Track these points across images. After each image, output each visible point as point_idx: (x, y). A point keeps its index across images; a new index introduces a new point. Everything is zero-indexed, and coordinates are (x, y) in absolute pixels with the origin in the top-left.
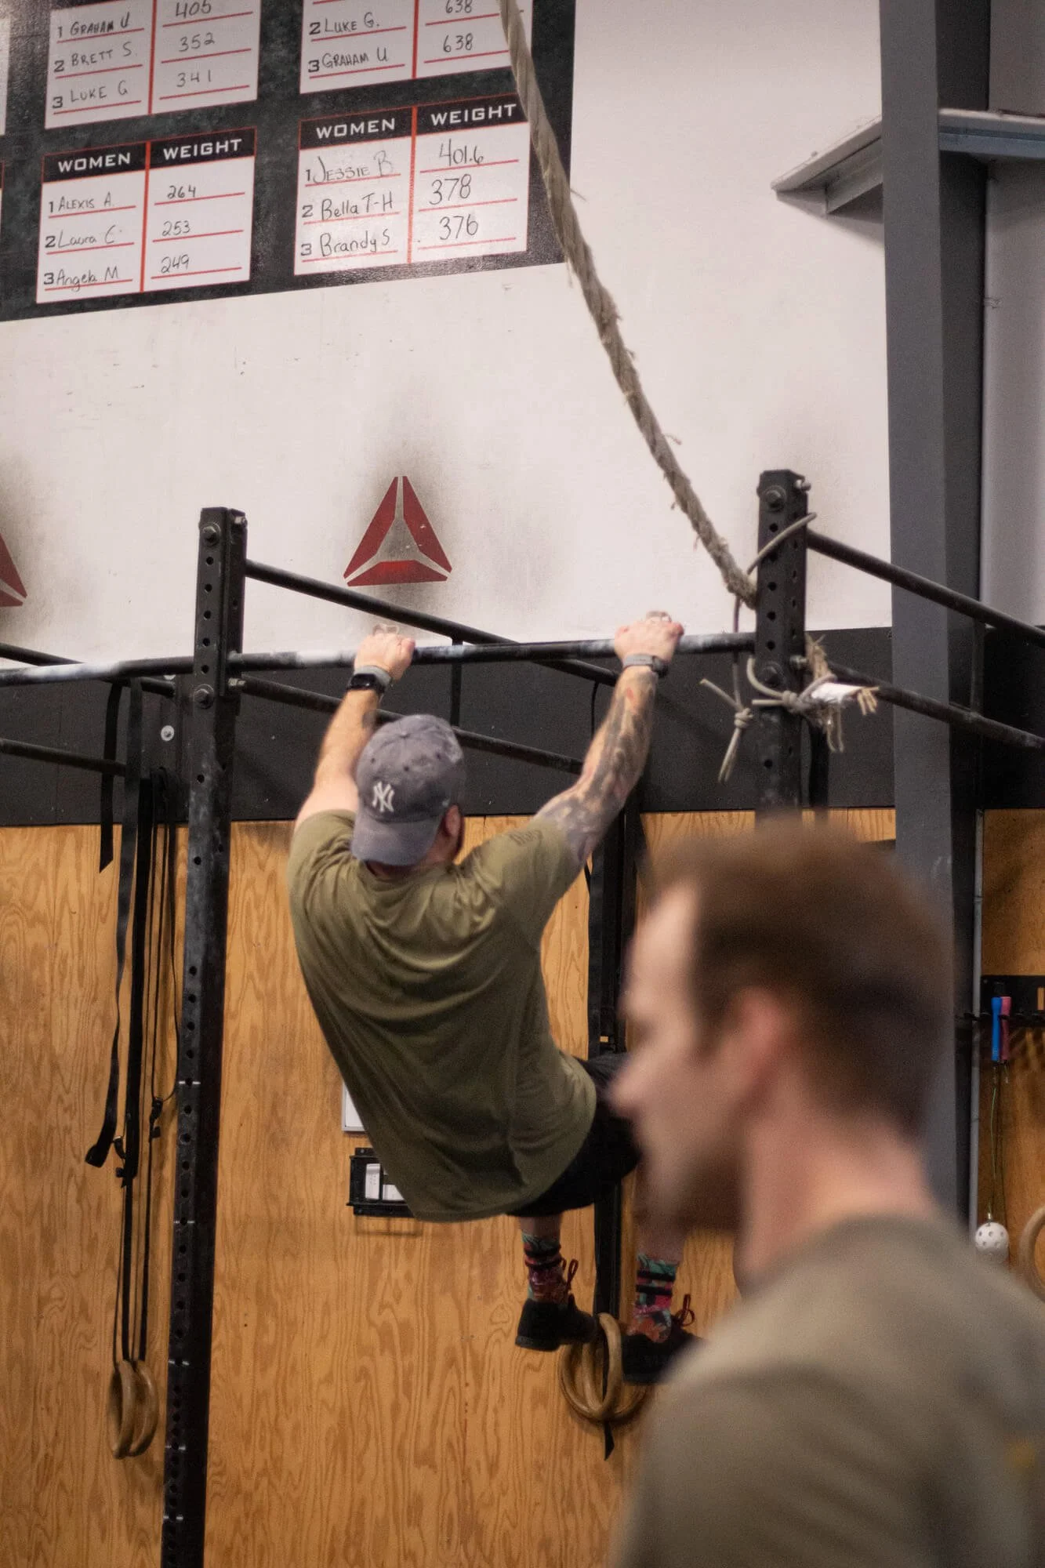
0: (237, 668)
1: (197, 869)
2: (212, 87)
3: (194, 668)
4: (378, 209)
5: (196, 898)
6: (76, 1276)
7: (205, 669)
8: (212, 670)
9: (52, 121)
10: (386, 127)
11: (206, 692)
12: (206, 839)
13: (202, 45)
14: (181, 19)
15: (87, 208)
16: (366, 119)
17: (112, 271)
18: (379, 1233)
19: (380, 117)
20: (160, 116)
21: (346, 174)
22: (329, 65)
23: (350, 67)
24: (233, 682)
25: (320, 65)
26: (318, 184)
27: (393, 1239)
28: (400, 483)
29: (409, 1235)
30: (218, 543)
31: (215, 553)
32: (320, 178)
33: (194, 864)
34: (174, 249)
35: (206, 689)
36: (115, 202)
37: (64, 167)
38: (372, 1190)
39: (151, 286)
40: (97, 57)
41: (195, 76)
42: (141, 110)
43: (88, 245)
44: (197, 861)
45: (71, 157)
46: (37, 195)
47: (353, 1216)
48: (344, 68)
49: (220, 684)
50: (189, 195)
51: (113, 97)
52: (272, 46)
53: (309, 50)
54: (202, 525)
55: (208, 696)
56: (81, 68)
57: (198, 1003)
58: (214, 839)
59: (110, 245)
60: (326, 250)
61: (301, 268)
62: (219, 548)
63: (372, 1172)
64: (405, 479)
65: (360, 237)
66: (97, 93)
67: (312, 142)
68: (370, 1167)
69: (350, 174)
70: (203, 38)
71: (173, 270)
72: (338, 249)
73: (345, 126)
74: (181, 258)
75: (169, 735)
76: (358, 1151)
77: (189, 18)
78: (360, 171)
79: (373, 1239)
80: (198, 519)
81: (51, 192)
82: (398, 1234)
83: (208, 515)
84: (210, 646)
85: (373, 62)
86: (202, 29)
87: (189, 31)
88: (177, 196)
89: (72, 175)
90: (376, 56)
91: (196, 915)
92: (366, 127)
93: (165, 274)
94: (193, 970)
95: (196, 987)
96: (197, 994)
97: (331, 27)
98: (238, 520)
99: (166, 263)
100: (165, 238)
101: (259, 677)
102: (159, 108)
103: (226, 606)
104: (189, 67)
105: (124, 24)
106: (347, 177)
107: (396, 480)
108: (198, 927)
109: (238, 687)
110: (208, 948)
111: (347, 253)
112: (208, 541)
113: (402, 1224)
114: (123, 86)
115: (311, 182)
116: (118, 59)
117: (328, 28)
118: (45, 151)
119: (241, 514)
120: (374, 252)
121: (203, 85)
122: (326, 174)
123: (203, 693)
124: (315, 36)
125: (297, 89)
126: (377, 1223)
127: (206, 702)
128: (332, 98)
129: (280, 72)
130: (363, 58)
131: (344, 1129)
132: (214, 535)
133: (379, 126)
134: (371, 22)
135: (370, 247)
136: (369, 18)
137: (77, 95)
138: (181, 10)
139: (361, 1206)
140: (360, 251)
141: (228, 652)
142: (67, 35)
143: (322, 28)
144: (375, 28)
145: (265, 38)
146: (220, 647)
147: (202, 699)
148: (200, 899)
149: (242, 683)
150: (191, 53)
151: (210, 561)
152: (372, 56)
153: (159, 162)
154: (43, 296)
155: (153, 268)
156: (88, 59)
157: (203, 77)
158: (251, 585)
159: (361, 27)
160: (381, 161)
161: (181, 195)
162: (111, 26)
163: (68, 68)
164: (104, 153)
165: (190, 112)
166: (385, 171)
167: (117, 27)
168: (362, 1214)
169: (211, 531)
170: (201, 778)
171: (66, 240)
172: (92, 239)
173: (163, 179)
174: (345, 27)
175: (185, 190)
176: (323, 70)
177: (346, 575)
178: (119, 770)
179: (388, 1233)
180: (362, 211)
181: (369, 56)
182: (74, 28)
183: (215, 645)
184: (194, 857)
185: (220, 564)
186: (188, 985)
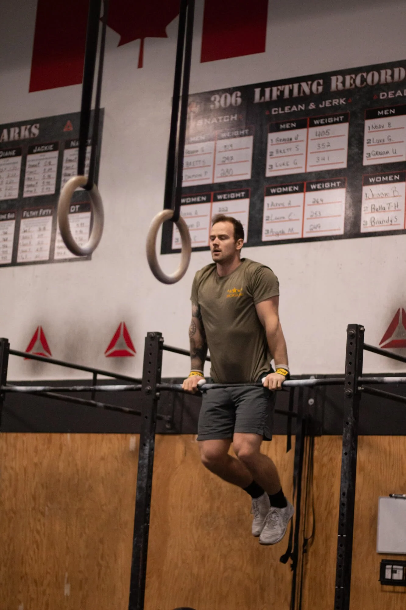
0: (361, 383)
1: (345, 457)
2: (329, 162)
3: (345, 383)
4: (393, 208)
5: (345, 467)
6: (273, 604)
7: (349, 383)
8: (352, 384)
9: (269, 174)
10: (396, 178)
11: (350, 392)
12: (350, 446)
13: (326, 147)
14: (318, 137)
15: (282, 206)
16: (388, 175)
17: (291, 230)
18: (390, 592)
19: (393, 174)
20: (310, 173)
21: (381, 195)
22: (374, 155)
23: (382, 156)
24: (360, 388)
25: (371, 155)
26: (369, 199)
27: (396, 594)
28: (401, 311)
29: (402, 593)
30: (354, 337)
31: (353, 341)
32: (371, 196)
33: (344, 455)
34: (315, 222)
35: (350, 391)
36: (292, 204)
37: (273, 191)
38: (388, 575)
39: (306, 235)
40: (286, 151)
41: (323, 158)
42: (302, 171)
43: (282, 219)
44: (346, 454)
45: (275, 187)
46: (262, 201)
47: (380, 585)
48: (380, 156)
49: (355, 388)
50: (320, 202)
51: (292, 165)
52: (353, 148)
53: (367, 149)
54: (348, 330)
55: (350, 393)
56: (280, 154)
57: (346, 506)
58: (352, 446)
59: (290, 220)
60: (373, 224)
61: (363, 230)
62: (355, 339)
63: (388, 568)
64: (403, 310)
65: (386, 219)
66: (286, 164)
67: (368, 183)
68: (388, 567)
69: (382, 195)
70: (326, 144)
71: (314, 230)
72: (377, 223)
73: (380, 178)
74: (317, 226)
75: (311, 402)
76: (383, 560)
77: (321, 137)
78: (386, 194)
79: (388, 594)
80: (347, 328)
81: (268, 200)
82: (398, 592)
83: (350, 327)
84: (351, 375)
85: (391, 154)
86: (325, 141)
87: (321, 142)
88: (316, 202)
89: (276, 194)
90: (392, 152)
91: (345, 474)
92: (388, 178)
93: (311, 231)
94: (344, 494)
95: (345, 500)
96: (345, 503)
97: (375, 141)
98: (362, 329)
99: (312, 227)
100: (312, 217)
101: (368, 387)
102: (309, 170)
103: (357, 360)
104: (321, 155)
105: (296, 139)
106: (381, 196)
107: (399, 309)
108: (346, 478)
109: (361, 390)
110: (349, 486)
111: (381, 225)
112: (350, 337)
113: (399, 588)
114: (296, 162)
115: (367, 198)
116: (294, 151)
117: (374, 141)
118: (266, 185)
119: (363, 327)
120: (391, 225)
121: (327, 161)
122: (373, 195)
123: (348, 392)
124: (368, 144)
125: (362, 164)
126: (389, 588)
127: (350, 395)
128: (375, 167)
129: (356, 157)
130: (387, 153)
131: (377, 552)
132: (353, 334)
133: (393, 178)
134: (390, 139)
135: (390, 223)
136: (389, 138)
137: (278, 164)
138: (318, 134)
139: (384, 581)
140: (386, 224)
141: (358, 378)
142: (274, 142)
143: (371, 142)
144: (392, 141)
145: (350, 145)
146: (355, 375)
147: (348, 394)
148: (347, 468)
149: (363, 388)
150: (322, 150)
151: (351, 343)
152: (391, 152)
153: (309, 190)
154: (265, 238)
155: (306, 229)
156: (282, 151)
157: (326, 159)
158: (366, 353)
159: (386, 141)
160: (394, 191)
161: (318, 202)
162: (291, 139)
163: (275, 155)
164: (288, 186)
165: (321, 172)
166: (396, 194)
167: (293, 140)
168: (384, 584)
169: (352, 333)
170: (347, 423)
171: (273, 218)
172: (284, 218)
173: (310, 196)
174: (380, 141)
175: (319, 201)
176: (372, 157)
177: (380, 344)
178: (295, 415)
179: (394, 592)
180: (387, 209)
181: (389, 152)
182: (277, 140)
183: (353, 374)
184: (345, 452)
185: (355, 345)
186: (342, 499)
